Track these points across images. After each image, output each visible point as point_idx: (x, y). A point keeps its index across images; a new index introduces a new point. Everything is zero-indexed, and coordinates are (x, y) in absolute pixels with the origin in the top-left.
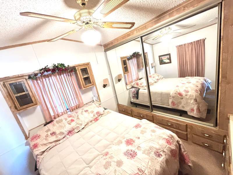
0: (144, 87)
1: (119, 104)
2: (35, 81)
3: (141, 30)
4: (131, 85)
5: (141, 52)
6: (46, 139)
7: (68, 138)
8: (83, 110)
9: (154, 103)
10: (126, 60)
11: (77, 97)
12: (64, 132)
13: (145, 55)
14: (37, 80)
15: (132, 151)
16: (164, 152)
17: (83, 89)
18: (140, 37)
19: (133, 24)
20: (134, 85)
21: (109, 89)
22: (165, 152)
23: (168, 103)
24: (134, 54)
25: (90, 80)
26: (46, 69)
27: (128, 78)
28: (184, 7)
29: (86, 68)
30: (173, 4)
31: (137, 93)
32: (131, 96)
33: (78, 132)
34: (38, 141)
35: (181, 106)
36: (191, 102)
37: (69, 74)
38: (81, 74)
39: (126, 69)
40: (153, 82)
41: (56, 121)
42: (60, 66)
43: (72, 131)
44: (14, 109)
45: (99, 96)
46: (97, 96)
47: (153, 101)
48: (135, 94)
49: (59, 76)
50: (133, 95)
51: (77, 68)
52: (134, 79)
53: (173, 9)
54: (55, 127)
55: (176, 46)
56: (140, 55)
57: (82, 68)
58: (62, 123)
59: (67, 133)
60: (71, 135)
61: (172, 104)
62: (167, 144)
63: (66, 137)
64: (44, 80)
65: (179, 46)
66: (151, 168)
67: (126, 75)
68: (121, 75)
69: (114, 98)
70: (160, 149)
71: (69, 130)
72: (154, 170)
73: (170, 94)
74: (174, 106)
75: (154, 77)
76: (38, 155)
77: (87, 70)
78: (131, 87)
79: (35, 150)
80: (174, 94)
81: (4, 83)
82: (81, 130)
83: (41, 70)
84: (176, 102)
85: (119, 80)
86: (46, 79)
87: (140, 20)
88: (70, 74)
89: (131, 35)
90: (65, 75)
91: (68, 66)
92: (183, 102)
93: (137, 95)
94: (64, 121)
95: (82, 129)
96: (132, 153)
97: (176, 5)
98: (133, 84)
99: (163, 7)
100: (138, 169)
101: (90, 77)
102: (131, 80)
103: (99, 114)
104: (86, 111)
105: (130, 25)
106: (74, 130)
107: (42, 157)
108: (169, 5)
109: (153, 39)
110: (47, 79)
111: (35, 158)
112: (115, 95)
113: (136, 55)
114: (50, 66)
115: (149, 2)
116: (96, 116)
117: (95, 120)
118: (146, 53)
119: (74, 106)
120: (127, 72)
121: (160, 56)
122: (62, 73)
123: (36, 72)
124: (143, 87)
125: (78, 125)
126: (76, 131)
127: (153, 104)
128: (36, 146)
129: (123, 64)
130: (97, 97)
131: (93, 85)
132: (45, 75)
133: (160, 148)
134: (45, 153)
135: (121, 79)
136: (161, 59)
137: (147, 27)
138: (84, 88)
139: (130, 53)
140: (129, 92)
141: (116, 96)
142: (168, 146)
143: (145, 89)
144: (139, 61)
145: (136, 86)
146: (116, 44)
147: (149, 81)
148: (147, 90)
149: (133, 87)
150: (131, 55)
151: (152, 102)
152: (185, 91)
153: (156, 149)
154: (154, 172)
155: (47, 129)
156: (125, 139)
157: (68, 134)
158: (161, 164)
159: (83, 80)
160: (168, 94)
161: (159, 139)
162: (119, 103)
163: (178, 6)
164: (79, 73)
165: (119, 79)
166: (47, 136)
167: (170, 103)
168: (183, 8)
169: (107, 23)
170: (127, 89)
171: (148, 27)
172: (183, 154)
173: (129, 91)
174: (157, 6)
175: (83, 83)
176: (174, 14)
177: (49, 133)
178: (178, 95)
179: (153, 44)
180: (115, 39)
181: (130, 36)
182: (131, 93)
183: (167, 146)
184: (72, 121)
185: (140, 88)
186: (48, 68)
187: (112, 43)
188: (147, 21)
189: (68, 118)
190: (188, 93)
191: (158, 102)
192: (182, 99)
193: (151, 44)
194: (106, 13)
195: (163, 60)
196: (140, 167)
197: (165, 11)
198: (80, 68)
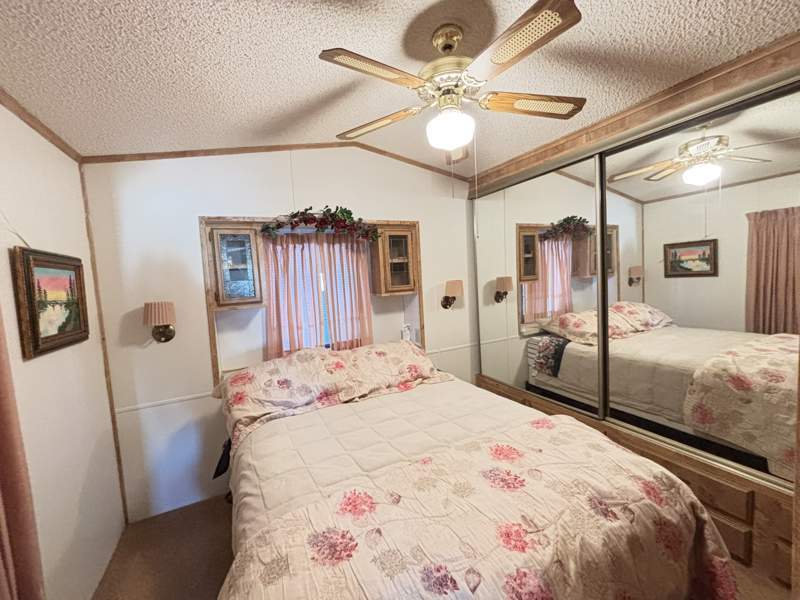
0: (587, 336)
1: (484, 376)
2: (271, 246)
3: (603, 133)
4: (540, 324)
5: (593, 220)
6: (265, 391)
7: (317, 409)
8: (373, 351)
9: (618, 400)
10: (533, 237)
11: (361, 318)
12: (312, 388)
13: (610, 236)
14: (275, 244)
15: (508, 474)
16: (627, 512)
17: (383, 295)
18: (597, 156)
19: (579, 104)
20: (549, 324)
21: (460, 316)
22: (632, 513)
23: (680, 411)
24: (568, 220)
25: (408, 273)
26: (305, 218)
27: (530, 298)
28: (777, 57)
29: (405, 237)
30: (733, 49)
31: (558, 353)
32: (531, 362)
33: (346, 402)
34: (248, 389)
35: (740, 431)
36: (788, 419)
37: (355, 246)
38: (387, 250)
39: (529, 267)
40: (624, 327)
41: (299, 355)
42: (340, 215)
43: (331, 395)
44: (212, 299)
45: (422, 327)
46: (418, 327)
47: (617, 394)
48: (546, 357)
49: (329, 247)
50: (539, 358)
51: (379, 231)
52: (553, 309)
53: (731, 63)
54: (292, 369)
55: (748, 215)
56: (588, 231)
57: (393, 233)
58: (312, 363)
59: (318, 394)
60: (326, 403)
61: (697, 415)
62: (644, 495)
63: (312, 405)
64: (291, 246)
65: (763, 214)
66: (571, 532)
67: (526, 286)
68: (509, 279)
69: (469, 349)
70: (613, 498)
71: (327, 387)
72: (578, 539)
73: (692, 375)
74: (703, 423)
75: (631, 313)
76: (239, 421)
77: (406, 242)
78: (537, 331)
79: (236, 407)
80: (711, 379)
81: (212, 229)
82: (357, 399)
83: (294, 216)
84: (716, 412)
85: (499, 297)
86: (297, 245)
87: (604, 100)
88: (358, 247)
89: (567, 149)
90: (344, 245)
91: (360, 219)
92: (751, 417)
93: (554, 359)
94: (318, 359)
95: (360, 398)
96: (507, 478)
97: (744, 51)
98: (545, 321)
99: (695, 57)
100: (523, 516)
101: (410, 265)
102: (539, 311)
103: (416, 372)
104: (380, 354)
105: (570, 107)
106: (337, 391)
107: (248, 429)
108: (717, 51)
109: (648, 179)
110: (299, 247)
111: (230, 430)
112: (477, 343)
113: (571, 229)
114: (317, 211)
115: (645, 41)
116: (408, 376)
117: (402, 387)
118: (616, 227)
119: (345, 342)
120: (531, 277)
121: (668, 247)
122: (337, 239)
123: (283, 219)
124: (582, 335)
125: (352, 384)
126: (343, 397)
127: (612, 405)
128: (240, 399)
129: (522, 247)
130: (416, 330)
131: (413, 290)
132: (297, 235)
133: (614, 494)
134: (256, 424)
135: (506, 293)
136: (670, 258)
137: (627, 122)
138: (387, 292)
139: (552, 217)
140: (527, 347)
141: (479, 344)
142: (647, 501)
143: (591, 345)
144: (581, 250)
145: (556, 329)
146: (511, 174)
147: (610, 323)
148: (596, 348)
149: (544, 333)
150: (556, 223)
151: (611, 398)
152: (765, 373)
153: (599, 493)
154: (578, 545)
155: (272, 367)
156: (493, 445)
157: (320, 399)
158: (608, 537)
159: (388, 268)
160: (683, 374)
161: (613, 472)
162: (484, 373)
163: (751, 54)
164: (383, 245)
165: (498, 293)
166: (269, 384)
167: (687, 410)
168: (770, 61)
169: (500, 95)
170: (520, 333)
171: (630, 122)
172: (711, 561)
173: (528, 342)
174: (673, 53)
175: (385, 279)
176: (736, 80)
177: (276, 378)
178: (730, 386)
179: (645, 200)
180: (512, 160)
181: (563, 150)
182: (535, 352)
183: (643, 502)
184: (339, 366)
185: (569, 337)
186: (312, 214)
187: (498, 171)
188: (629, 104)
189: (328, 356)
190: (778, 381)
191: (634, 400)
192: (749, 402)
193: (637, 201)
194: (505, 60)
195: (682, 262)
196: (531, 515)
197: (701, 71)
198: (387, 234)
